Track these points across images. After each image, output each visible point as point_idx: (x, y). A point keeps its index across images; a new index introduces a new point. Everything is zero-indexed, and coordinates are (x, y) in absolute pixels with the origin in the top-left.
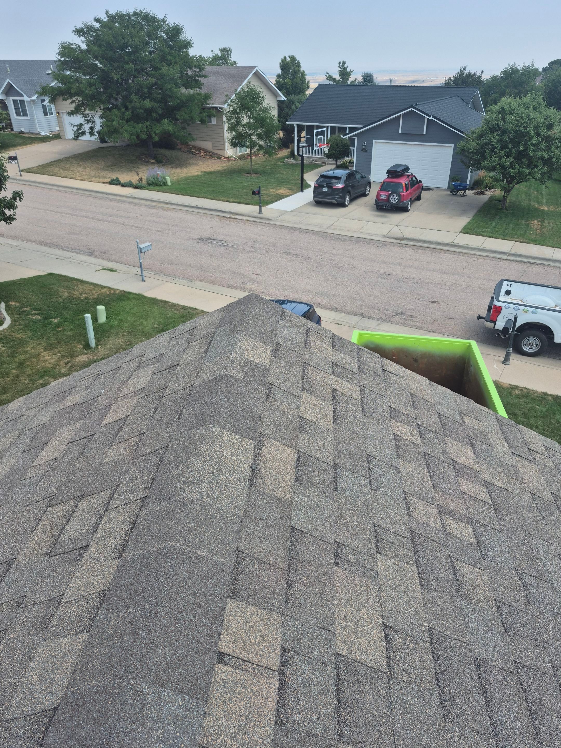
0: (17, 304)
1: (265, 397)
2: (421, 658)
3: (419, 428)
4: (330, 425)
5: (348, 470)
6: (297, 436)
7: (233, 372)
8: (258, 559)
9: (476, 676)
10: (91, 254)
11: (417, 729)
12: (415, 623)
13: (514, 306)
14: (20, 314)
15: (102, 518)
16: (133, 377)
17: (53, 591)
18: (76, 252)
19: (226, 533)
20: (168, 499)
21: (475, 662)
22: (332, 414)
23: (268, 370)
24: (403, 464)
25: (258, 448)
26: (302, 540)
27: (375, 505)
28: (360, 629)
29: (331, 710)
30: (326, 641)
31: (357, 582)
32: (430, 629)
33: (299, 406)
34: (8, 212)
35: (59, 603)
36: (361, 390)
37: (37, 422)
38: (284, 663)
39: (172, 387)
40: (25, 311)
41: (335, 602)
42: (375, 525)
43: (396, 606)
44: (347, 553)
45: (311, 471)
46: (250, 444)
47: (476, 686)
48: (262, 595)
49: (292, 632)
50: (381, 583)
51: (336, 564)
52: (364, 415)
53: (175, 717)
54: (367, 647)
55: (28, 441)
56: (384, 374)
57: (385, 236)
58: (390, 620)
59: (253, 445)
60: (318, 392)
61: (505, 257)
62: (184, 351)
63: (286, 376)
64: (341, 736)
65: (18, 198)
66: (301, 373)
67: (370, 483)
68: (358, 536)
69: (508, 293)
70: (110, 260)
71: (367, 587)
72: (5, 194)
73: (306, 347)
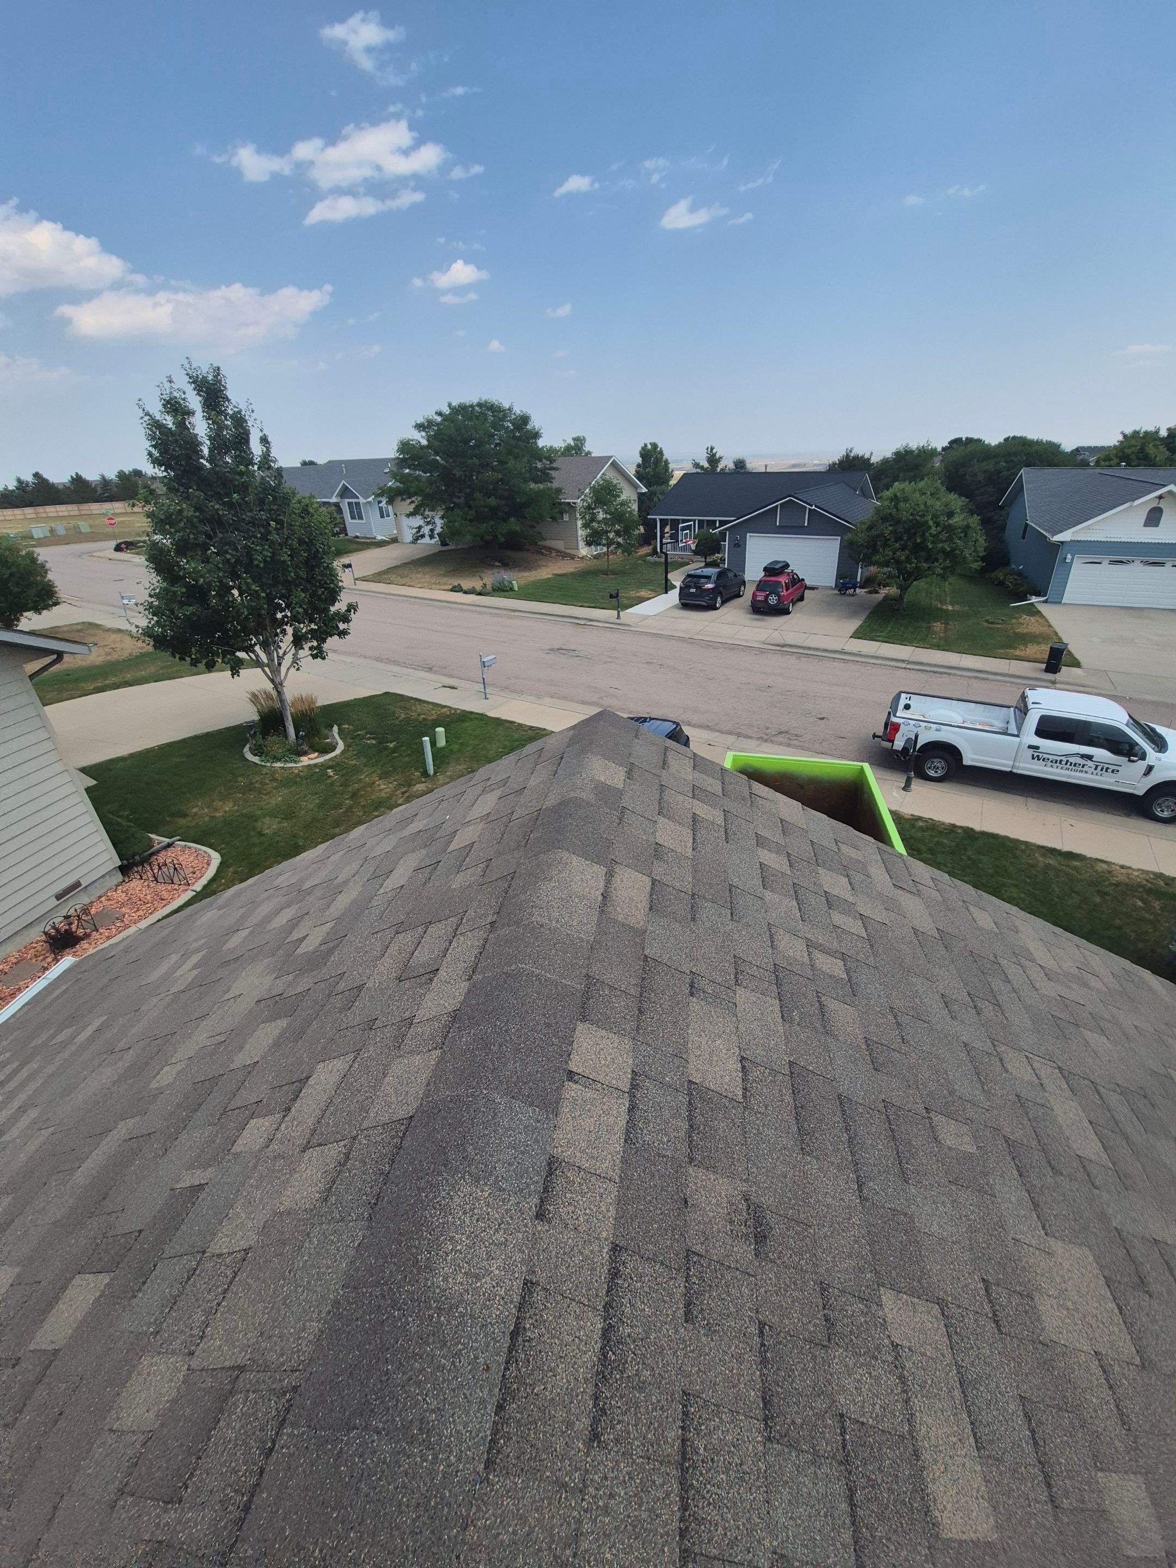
0: (351, 727)
1: (617, 821)
3: (788, 856)
4: (689, 852)
5: (708, 900)
6: (653, 863)
10: (430, 670)
13: (914, 722)
14: (353, 739)
15: (451, 942)
16: (476, 803)
18: (414, 668)
22: (691, 840)
23: (620, 793)
24: (768, 894)
25: (610, 875)
26: (654, 968)
27: (735, 937)
33: (655, 832)
34: (342, 626)
36: (725, 815)
39: (519, 812)
40: (359, 735)
42: (734, 955)
44: (703, 984)
45: (667, 900)
46: (602, 871)
52: (728, 842)
56: (751, 798)
57: (763, 643)
59: (605, 872)
60: (676, 817)
61: (904, 665)
62: (532, 773)
63: (641, 799)
65: (352, 610)
66: (658, 796)
67: (732, 914)
69: (908, 707)
70: (451, 676)
72: (340, 606)
73: (664, 768)
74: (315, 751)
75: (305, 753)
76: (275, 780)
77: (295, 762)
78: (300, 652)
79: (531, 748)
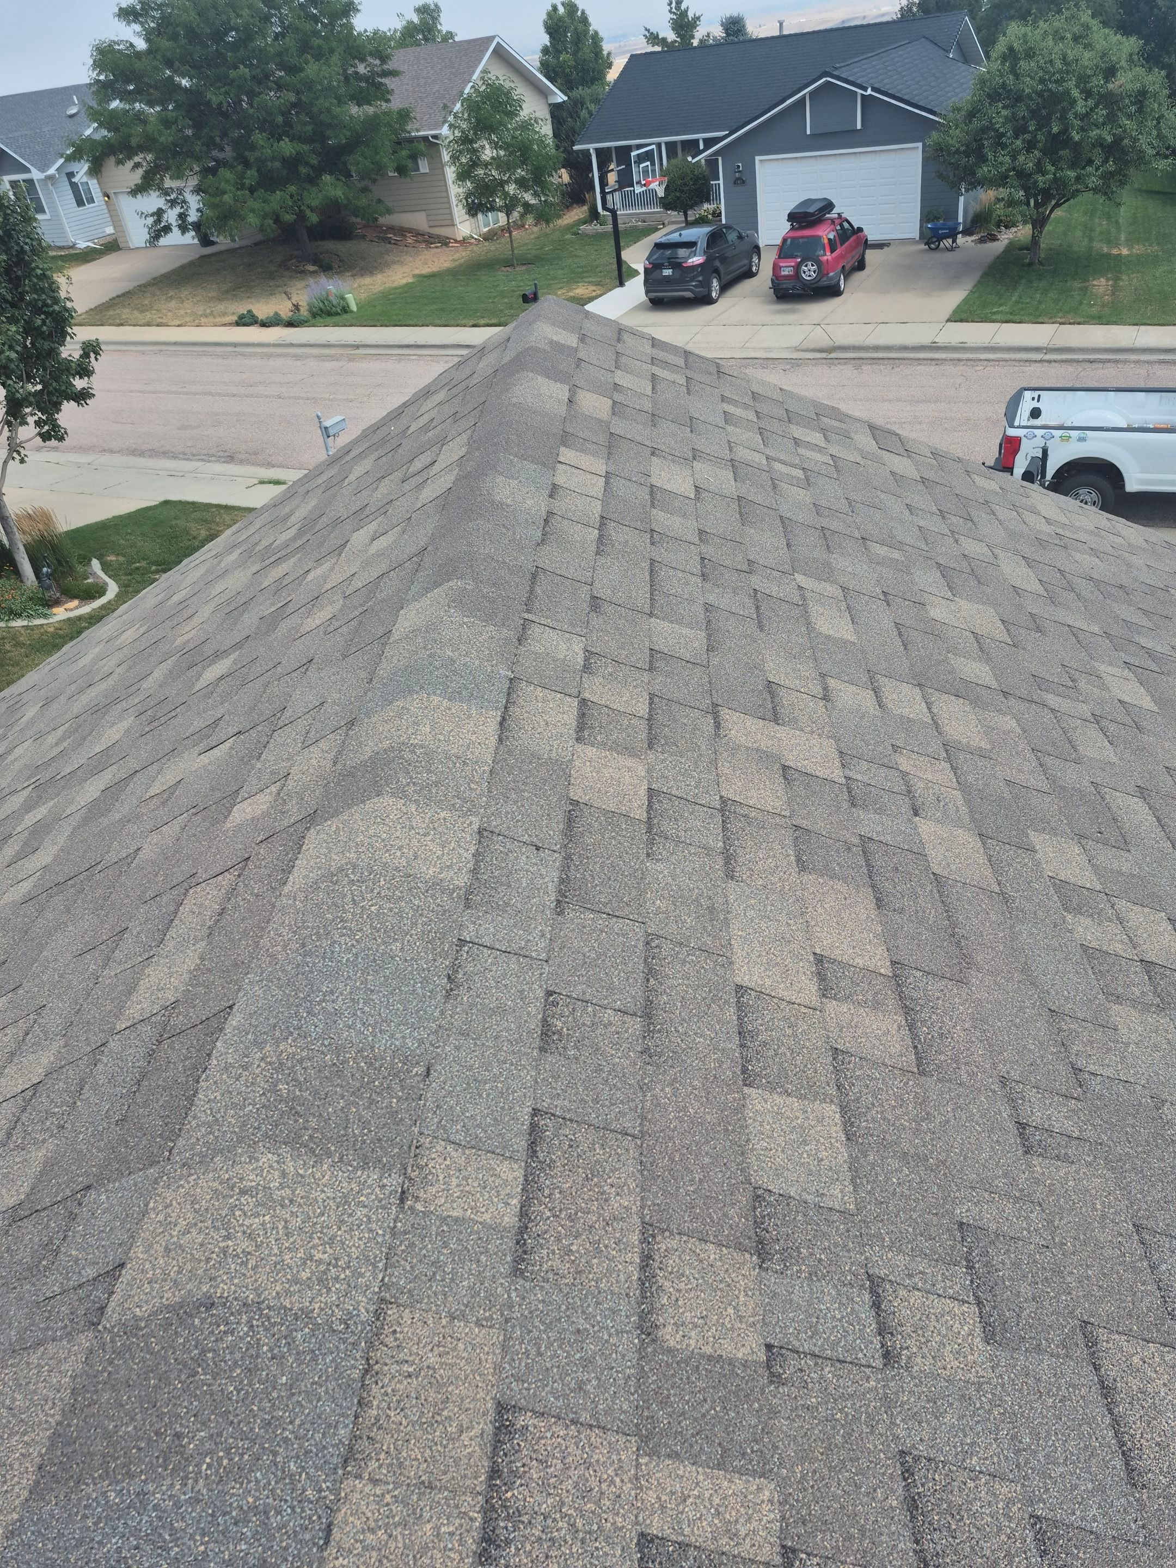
0: (121, 559)
1: (574, 365)
4: (649, 393)
5: (667, 420)
6: (613, 393)
8: (582, 438)
10: (231, 459)
13: (1042, 432)
14: (130, 574)
18: (203, 460)
21: (780, 516)
22: (650, 386)
23: (574, 349)
24: (731, 428)
25: (573, 390)
26: (620, 439)
27: (695, 441)
33: (613, 377)
34: (79, 383)
40: (137, 568)
42: (693, 448)
45: (627, 412)
46: (565, 387)
50: (695, 471)
51: (653, 455)
52: (689, 394)
57: (797, 349)
59: (568, 388)
60: (635, 373)
61: (1038, 356)
63: (596, 357)
65: (92, 355)
67: (691, 430)
68: (675, 449)
69: (1035, 413)
70: (270, 465)
72: (70, 351)
73: (619, 342)
74: (73, 597)
75: (57, 603)
76: (22, 645)
77: (45, 616)
78: (21, 430)
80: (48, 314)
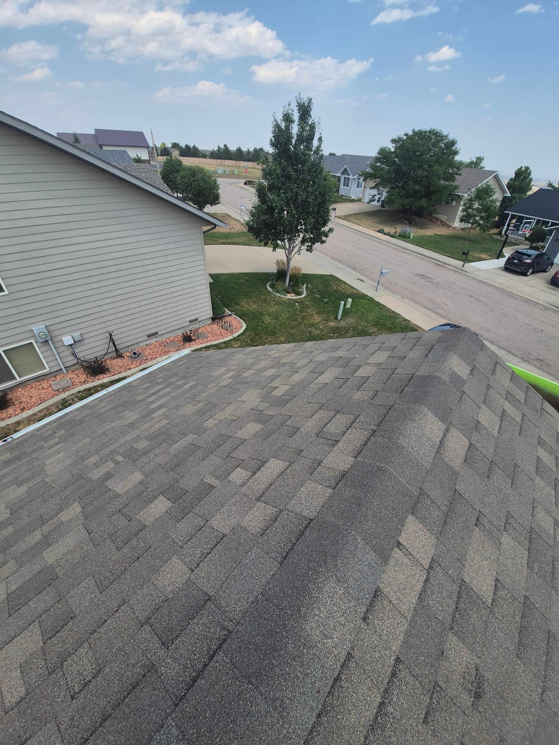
0: (312, 287)
1: (458, 399)
2: (514, 611)
3: (556, 459)
4: (495, 433)
5: (499, 468)
6: (473, 432)
7: (443, 376)
8: (431, 499)
9: (545, 642)
10: (354, 269)
11: (498, 652)
12: (517, 587)
14: (311, 292)
15: (348, 429)
16: (375, 354)
17: (317, 456)
18: (347, 266)
19: (418, 475)
20: (389, 439)
21: (549, 633)
22: (498, 426)
23: (464, 382)
24: (538, 479)
25: (447, 431)
26: (459, 500)
27: (511, 499)
28: (481, 572)
29: (451, 610)
30: (458, 568)
31: (486, 543)
32: (526, 597)
33: (478, 413)
34: (324, 238)
35: (320, 464)
36: (523, 417)
37: (319, 359)
38: (431, 567)
39: (399, 370)
40: (314, 291)
41: (470, 548)
42: (508, 512)
43: (507, 571)
44: (484, 521)
45: (475, 459)
46: (443, 427)
47: (543, 648)
48: (428, 521)
49: (440, 552)
50: (502, 551)
51: (476, 525)
52: (520, 435)
53: (369, 564)
54: (482, 586)
55: (313, 367)
56: (541, 411)
57: (549, 304)
58: (501, 577)
59: (444, 428)
60: (493, 408)
62: (411, 350)
63: (475, 390)
64: (452, 628)
65: (331, 232)
66: (485, 391)
67: (512, 483)
68: (495, 514)
70: (363, 275)
71: (492, 548)
72: (326, 229)
73: (492, 374)
74: (294, 293)
75: (289, 293)
76: (274, 300)
77: (285, 295)
78: (303, 247)
79: (411, 334)
80: (323, 219)
